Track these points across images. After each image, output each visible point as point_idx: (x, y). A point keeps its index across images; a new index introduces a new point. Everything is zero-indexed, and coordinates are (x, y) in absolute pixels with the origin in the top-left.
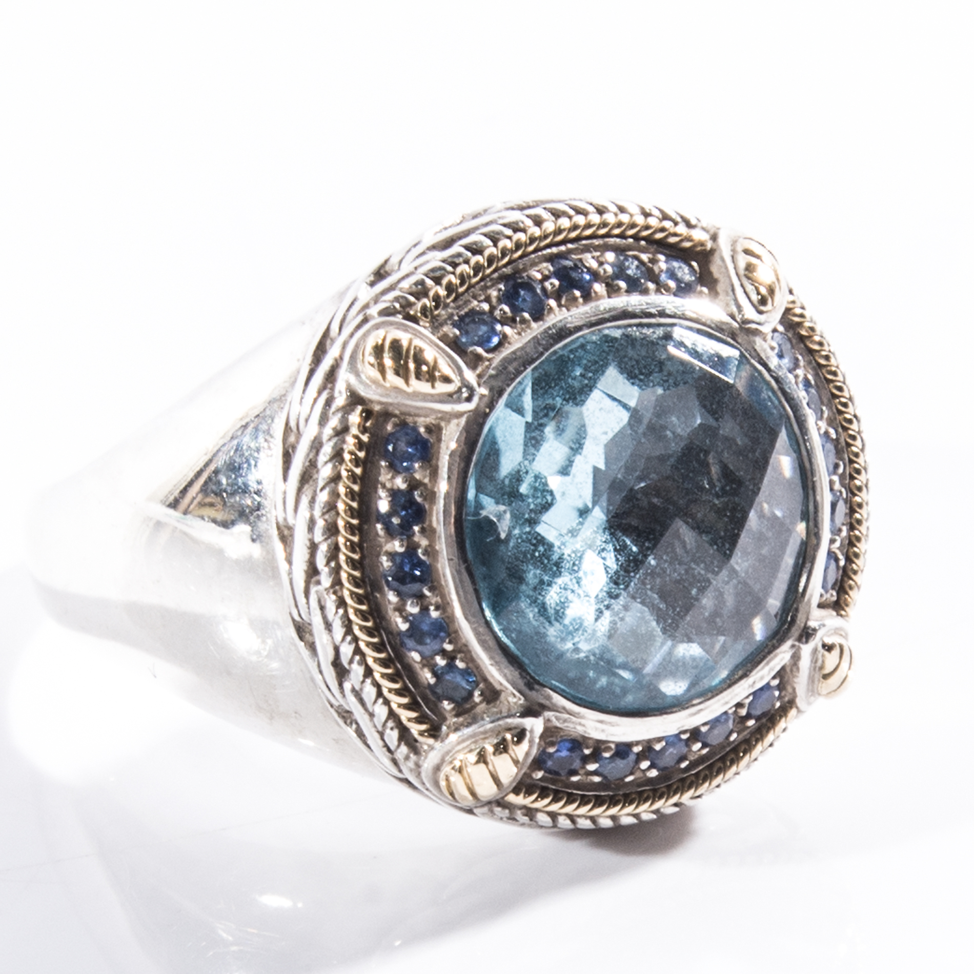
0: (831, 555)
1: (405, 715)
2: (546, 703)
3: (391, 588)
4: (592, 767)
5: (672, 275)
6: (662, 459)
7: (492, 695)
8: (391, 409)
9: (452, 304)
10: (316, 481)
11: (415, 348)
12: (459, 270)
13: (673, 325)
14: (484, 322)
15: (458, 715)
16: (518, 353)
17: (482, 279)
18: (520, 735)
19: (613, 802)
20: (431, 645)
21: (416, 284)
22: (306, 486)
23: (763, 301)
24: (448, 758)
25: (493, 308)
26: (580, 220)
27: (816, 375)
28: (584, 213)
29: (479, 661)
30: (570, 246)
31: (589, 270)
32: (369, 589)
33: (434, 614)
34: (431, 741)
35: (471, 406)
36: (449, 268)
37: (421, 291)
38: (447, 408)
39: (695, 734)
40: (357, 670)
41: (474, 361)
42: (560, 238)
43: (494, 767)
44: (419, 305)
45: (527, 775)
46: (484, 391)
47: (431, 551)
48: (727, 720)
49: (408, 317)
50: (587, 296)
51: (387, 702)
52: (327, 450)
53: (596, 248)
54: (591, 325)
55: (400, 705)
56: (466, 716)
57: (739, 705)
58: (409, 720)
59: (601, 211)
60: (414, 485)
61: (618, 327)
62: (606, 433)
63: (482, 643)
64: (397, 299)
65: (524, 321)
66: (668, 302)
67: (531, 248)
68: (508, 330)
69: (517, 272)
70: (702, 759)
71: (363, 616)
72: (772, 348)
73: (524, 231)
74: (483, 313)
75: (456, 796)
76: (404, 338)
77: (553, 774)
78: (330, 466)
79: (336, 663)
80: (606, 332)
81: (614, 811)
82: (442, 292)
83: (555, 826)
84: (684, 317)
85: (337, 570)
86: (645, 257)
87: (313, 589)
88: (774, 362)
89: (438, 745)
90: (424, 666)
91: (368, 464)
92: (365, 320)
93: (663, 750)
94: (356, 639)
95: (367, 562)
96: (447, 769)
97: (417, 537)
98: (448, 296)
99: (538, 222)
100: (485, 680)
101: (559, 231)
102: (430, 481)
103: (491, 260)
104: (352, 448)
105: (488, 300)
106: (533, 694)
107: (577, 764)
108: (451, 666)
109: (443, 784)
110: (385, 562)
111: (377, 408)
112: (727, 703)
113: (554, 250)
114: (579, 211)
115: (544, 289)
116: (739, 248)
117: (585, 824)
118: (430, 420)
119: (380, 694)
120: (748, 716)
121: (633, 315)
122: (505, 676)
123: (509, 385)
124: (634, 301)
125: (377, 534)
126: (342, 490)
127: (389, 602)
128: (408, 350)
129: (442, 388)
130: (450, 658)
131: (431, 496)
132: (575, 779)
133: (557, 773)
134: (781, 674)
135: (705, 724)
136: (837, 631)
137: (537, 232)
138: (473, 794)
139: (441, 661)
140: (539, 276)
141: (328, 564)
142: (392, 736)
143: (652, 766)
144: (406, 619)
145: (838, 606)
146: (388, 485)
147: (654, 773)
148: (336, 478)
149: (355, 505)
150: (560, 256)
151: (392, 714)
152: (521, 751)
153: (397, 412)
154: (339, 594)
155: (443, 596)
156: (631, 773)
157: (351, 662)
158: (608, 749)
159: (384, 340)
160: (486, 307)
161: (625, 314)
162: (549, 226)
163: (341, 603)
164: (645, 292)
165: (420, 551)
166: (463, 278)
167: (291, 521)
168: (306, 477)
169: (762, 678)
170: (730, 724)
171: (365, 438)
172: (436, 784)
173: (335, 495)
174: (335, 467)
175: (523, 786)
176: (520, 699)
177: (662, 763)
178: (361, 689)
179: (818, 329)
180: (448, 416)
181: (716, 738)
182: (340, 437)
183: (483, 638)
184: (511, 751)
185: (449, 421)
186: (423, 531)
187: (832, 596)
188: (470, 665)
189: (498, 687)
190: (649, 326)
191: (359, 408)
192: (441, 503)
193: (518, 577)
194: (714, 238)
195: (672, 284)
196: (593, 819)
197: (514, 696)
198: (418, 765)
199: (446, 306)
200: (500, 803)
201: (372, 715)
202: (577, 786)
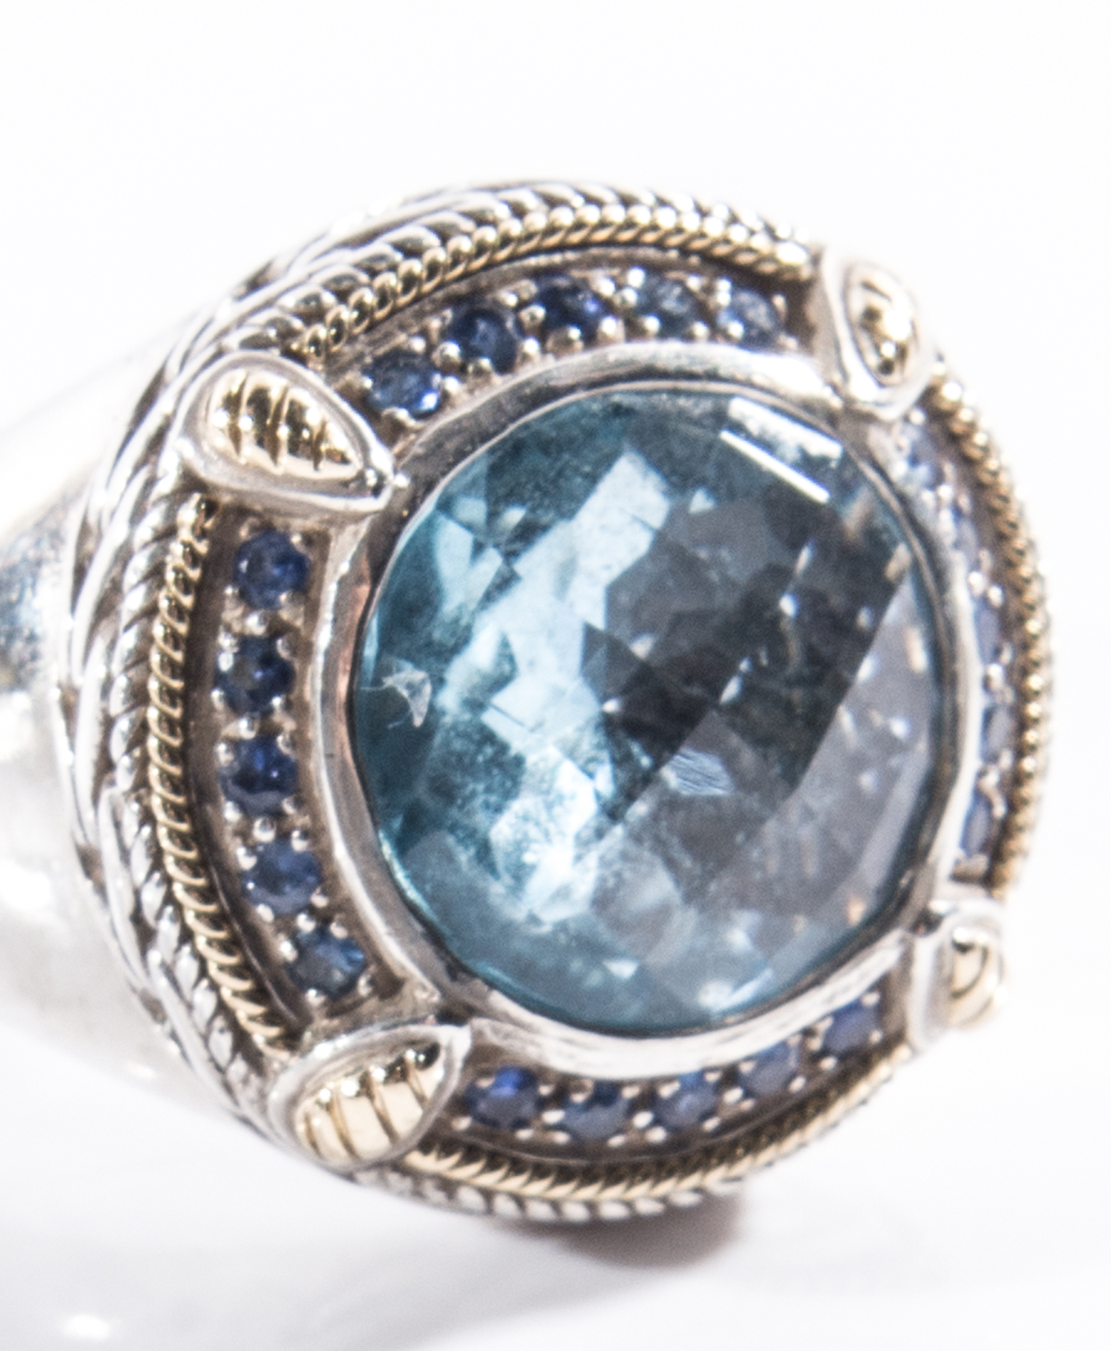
0: (979, 796)
1: (245, 1011)
2: (477, 1003)
3: (229, 798)
4: (553, 1116)
5: (738, 312)
6: (700, 617)
7: (389, 985)
8: (248, 502)
9: (362, 338)
10: (118, 614)
11: (292, 403)
12: (379, 281)
13: (730, 396)
14: (413, 370)
15: (332, 1014)
16: (465, 424)
17: (416, 300)
18: (432, 1053)
19: (588, 1177)
20: (292, 896)
21: (307, 300)
22: (104, 623)
23: (887, 367)
24: (310, 1086)
25: (430, 348)
26: (591, 215)
27: (976, 501)
28: (599, 203)
29: (369, 929)
30: (571, 256)
31: (597, 297)
32: (194, 797)
33: (298, 845)
34: (283, 1055)
35: (379, 503)
36: (364, 278)
37: (313, 313)
38: (337, 504)
39: (731, 1076)
40: (168, 930)
41: (391, 433)
42: (553, 240)
43: (383, 1103)
44: (307, 335)
45: (441, 1124)
46: (402, 481)
47: (299, 741)
48: (785, 1057)
49: (288, 353)
50: (591, 338)
51: (214, 987)
52: (140, 563)
53: (613, 263)
54: (593, 385)
55: (236, 994)
56: (345, 1017)
57: (808, 1033)
58: (252, 1018)
59: (627, 202)
60: (277, 629)
61: (639, 393)
62: (608, 567)
63: (376, 897)
64: (272, 323)
65: (480, 372)
66: (726, 357)
67: (503, 254)
68: (452, 385)
69: (476, 294)
70: (742, 1119)
71: (183, 841)
72: (899, 448)
73: (494, 224)
74: (411, 354)
75: (323, 1149)
76: (276, 386)
77: (488, 1125)
78: (142, 589)
79: (137, 918)
80: (617, 398)
81: (589, 1192)
82: (348, 315)
83: (489, 1211)
84: (749, 384)
85: (143, 763)
86: (694, 283)
87: (106, 794)
88: (899, 469)
89: (294, 1061)
90: (279, 930)
91: (204, 591)
92: (219, 354)
93: (676, 1097)
94: (168, 881)
95: (193, 753)
96: (307, 1104)
97: (279, 717)
98: (358, 321)
99: (519, 212)
100: (378, 959)
101: (551, 230)
102: (305, 622)
103: (433, 269)
104: (180, 562)
105: (424, 333)
106: (455, 989)
107: (527, 1109)
108: (322, 933)
109: (301, 1128)
110: (223, 754)
111: (226, 499)
112: (784, 1026)
113: (542, 260)
114: (590, 200)
115: (519, 324)
116: (856, 279)
117: (540, 1211)
118: (311, 523)
119: (203, 972)
120: (824, 1052)
121: (664, 375)
122: (410, 955)
123: (444, 474)
124: (669, 352)
125: (212, 709)
126: (158, 631)
127: (226, 822)
128: (280, 405)
129: (330, 471)
130: (323, 919)
131: (304, 649)
132: (524, 1134)
133: (494, 1124)
134: (883, 985)
135: (748, 1059)
136: (981, 922)
137: (515, 228)
138: (348, 1146)
139: (305, 924)
140: (511, 300)
141: (129, 751)
142: (223, 1043)
143: (656, 1122)
144: (252, 849)
145: (990, 881)
146: (237, 627)
147: (658, 1135)
148: (150, 612)
149: (178, 656)
150: (551, 271)
151: (222, 1008)
152: (429, 1080)
153: (258, 507)
154: (145, 802)
155: (316, 815)
156: (619, 1131)
157: (159, 916)
158: (580, 1089)
159: (242, 386)
160: (418, 345)
161: (650, 372)
162: (538, 219)
163: (147, 817)
164: (689, 338)
165: (280, 739)
166: (384, 296)
167: (78, 681)
168: (106, 608)
169: (846, 989)
170: (792, 1063)
171: (202, 548)
172: (290, 1126)
173: (147, 638)
174: (150, 591)
175: (434, 1140)
176: (432, 994)
177: (673, 1120)
178: (174, 962)
179: (983, 423)
180: (340, 520)
181: (768, 1083)
182: (163, 543)
183: (377, 888)
184: (412, 1079)
185: (342, 526)
186: (288, 706)
187: (980, 863)
188: (356, 933)
189: (399, 973)
190: (688, 394)
191: (196, 497)
192: (319, 660)
193: (446, 792)
194: (816, 260)
195: (736, 329)
196: (555, 1205)
197: (424, 988)
198: (263, 1096)
199: (352, 339)
200: (398, 1166)
201: (190, 1007)
202: (530, 1147)
